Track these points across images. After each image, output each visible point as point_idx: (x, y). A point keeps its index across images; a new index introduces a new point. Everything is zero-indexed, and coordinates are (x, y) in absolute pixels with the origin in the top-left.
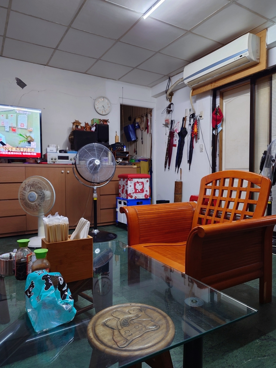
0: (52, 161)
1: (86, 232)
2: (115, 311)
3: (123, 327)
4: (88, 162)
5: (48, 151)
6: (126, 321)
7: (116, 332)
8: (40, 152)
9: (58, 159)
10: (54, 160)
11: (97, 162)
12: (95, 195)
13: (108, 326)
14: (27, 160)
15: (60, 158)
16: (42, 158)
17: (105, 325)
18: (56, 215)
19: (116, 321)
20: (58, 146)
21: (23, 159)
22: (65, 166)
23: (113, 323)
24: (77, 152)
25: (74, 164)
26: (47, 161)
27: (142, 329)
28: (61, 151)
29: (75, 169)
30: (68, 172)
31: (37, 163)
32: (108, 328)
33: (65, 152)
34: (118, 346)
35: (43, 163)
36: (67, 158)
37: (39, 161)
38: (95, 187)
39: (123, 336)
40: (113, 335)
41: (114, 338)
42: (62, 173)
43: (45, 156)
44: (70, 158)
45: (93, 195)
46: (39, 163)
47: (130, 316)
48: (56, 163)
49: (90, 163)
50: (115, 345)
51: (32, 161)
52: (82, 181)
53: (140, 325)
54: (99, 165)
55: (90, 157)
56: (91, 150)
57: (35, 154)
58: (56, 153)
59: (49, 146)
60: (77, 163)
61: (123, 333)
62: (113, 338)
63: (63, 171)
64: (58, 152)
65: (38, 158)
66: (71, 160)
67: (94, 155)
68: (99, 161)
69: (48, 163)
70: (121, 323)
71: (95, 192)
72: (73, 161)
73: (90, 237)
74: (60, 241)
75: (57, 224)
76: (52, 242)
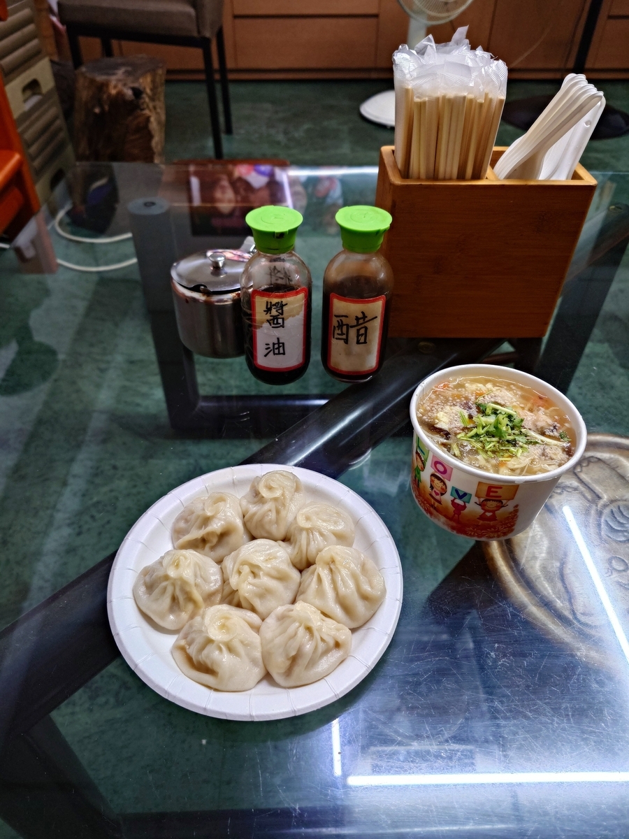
1: (571, 149)
2: (589, 460)
3: (605, 537)
6: (620, 517)
18: (458, 43)
34: (574, 613)
41: (565, 571)
50: (562, 599)
62: (561, 568)
73: (588, 179)
74: (450, 179)
75: (451, 94)
76: (419, 178)
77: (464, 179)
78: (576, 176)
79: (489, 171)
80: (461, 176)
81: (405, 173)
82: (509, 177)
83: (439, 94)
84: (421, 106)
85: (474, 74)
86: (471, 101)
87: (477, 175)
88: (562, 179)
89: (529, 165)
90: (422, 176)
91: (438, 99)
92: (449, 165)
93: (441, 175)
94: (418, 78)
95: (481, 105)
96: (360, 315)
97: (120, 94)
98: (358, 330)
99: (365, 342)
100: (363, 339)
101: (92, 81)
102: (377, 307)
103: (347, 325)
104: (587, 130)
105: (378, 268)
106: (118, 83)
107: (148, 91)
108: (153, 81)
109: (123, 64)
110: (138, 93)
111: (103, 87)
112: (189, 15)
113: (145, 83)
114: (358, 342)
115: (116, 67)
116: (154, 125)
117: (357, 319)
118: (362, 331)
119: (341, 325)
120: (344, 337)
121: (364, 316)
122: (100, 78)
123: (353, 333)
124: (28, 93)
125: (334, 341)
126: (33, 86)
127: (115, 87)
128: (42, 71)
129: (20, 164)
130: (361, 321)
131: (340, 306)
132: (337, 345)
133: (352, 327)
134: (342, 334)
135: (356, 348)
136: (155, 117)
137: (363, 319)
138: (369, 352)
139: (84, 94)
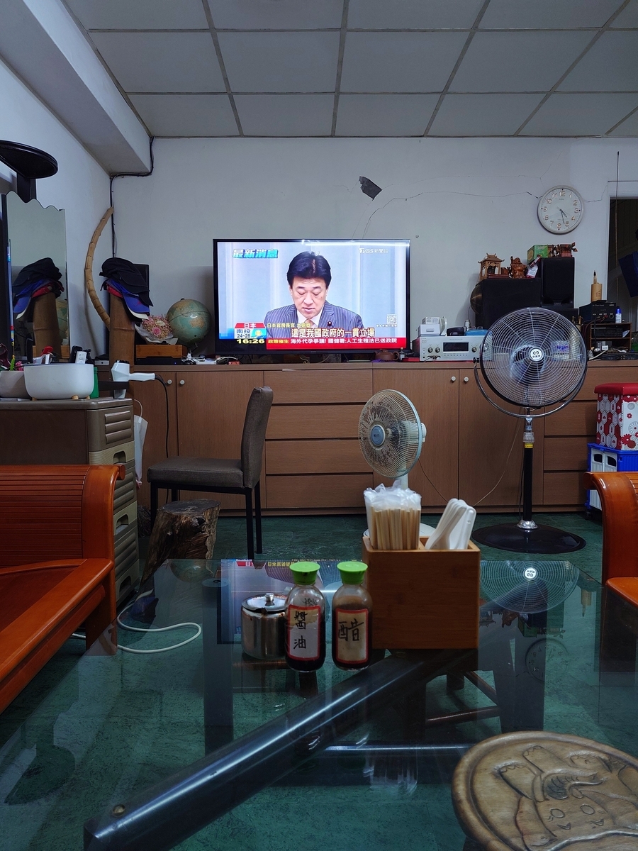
0: (430, 354)
1: (464, 533)
2: (534, 748)
3: (548, 797)
4: (514, 354)
5: (422, 332)
6: (558, 783)
7: (527, 807)
8: (404, 336)
9: (444, 351)
10: (434, 353)
11: (536, 355)
12: (529, 436)
13: (507, 782)
14: (378, 354)
15: (448, 347)
16: (408, 349)
17: (500, 775)
18: (397, 487)
19: (532, 775)
20: (446, 320)
21: (371, 353)
22: (458, 366)
23: (525, 779)
24: (487, 331)
25: (478, 361)
26: (418, 356)
27: (602, 821)
28: (450, 332)
29: (480, 372)
30: (466, 379)
31: (399, 361)
32: (507, 788)
33: (461, 332)
34: (526, 846)
35: (410, 359)
36: (463, 347)
37: (402, 356)
38: (529, 418)
39: (545, 822)
40: (518, 810)
41: (518, 819)
42: (453, 382)
43: (416, 343)
44: (470, 348)
45: (522, 436)
46: (403, 361)
47: (577, 772)
48: (438, 359)
49: (519, 356)
50: (516, 837)
51: (387, 357)
52: (497, 403)
53: (598, 809)
54: (541, 363)
55: (518, 342)
56: (523, 325)
57: (395, 341)
58: (440, 335)
59: (424, 322)
60: (487, 356)
61: (545, 815)
62: (515, 817)
63: (453, 378)
64: (445, 333)
65: (400, 350)
66: (473, 351)
67: (529, 338)
68: (540, 351)
69: (421, 359)
70: (545, 785)
71: (529, 428)
72: (477, 355)
73: (475, 549)
74: (399, 550)
75: (393, 508)
76: (382, 550)
77: (407, 549)
78: (469, 548)
79: (420, 545)
80: (405, 548)
81: (376, 547)
82: (432, 548)
83: (387, 508)
84: (379, 514)
85: (403, 500)
86: (403, 511)
87: (414, 547)
88: (462, 548)
89: (442, 541)
90: (384, 548)
91: (387, 511)
92: (397, 542)
93: (394, 547)
94: (375, 501)
95: (408, 513)
96: (354, 621)
97: (189, 523)
98: (353, 631)
99: (358, 640)
100: (356, 637)
101: (169, 515)
102: (363, 616)
103: (346, 628)
104: (469, 525)
105: (360, 594)
106: (188, 515)
107: (207, 520)
108: (211, 515)
109: (191, 505)
110: (201, 521)
111: (176, 518)
112: (239, 475)
113: (206, 516)
114: (354, 640)
115: (187, 506)
116: (208, 543)
117: (352, 623)
118: (356, 632)
119: (343, 628)
120: (345, 636)
122: (175, 513)
123: (350, 632)
124: (120, 523)
125: (339, 640)
126: (124, 519)
127: (185, 519)
128: (132, 511)
129: (112, 568)
130: (354, 625)
131: (342, 616)
132: (341, 642)
133: (350, 629)
134: (344, 634)
135: (354, 644)
136: (210, 536)
137: (355, 623)
138: (361, 647)
139: (161, 522)
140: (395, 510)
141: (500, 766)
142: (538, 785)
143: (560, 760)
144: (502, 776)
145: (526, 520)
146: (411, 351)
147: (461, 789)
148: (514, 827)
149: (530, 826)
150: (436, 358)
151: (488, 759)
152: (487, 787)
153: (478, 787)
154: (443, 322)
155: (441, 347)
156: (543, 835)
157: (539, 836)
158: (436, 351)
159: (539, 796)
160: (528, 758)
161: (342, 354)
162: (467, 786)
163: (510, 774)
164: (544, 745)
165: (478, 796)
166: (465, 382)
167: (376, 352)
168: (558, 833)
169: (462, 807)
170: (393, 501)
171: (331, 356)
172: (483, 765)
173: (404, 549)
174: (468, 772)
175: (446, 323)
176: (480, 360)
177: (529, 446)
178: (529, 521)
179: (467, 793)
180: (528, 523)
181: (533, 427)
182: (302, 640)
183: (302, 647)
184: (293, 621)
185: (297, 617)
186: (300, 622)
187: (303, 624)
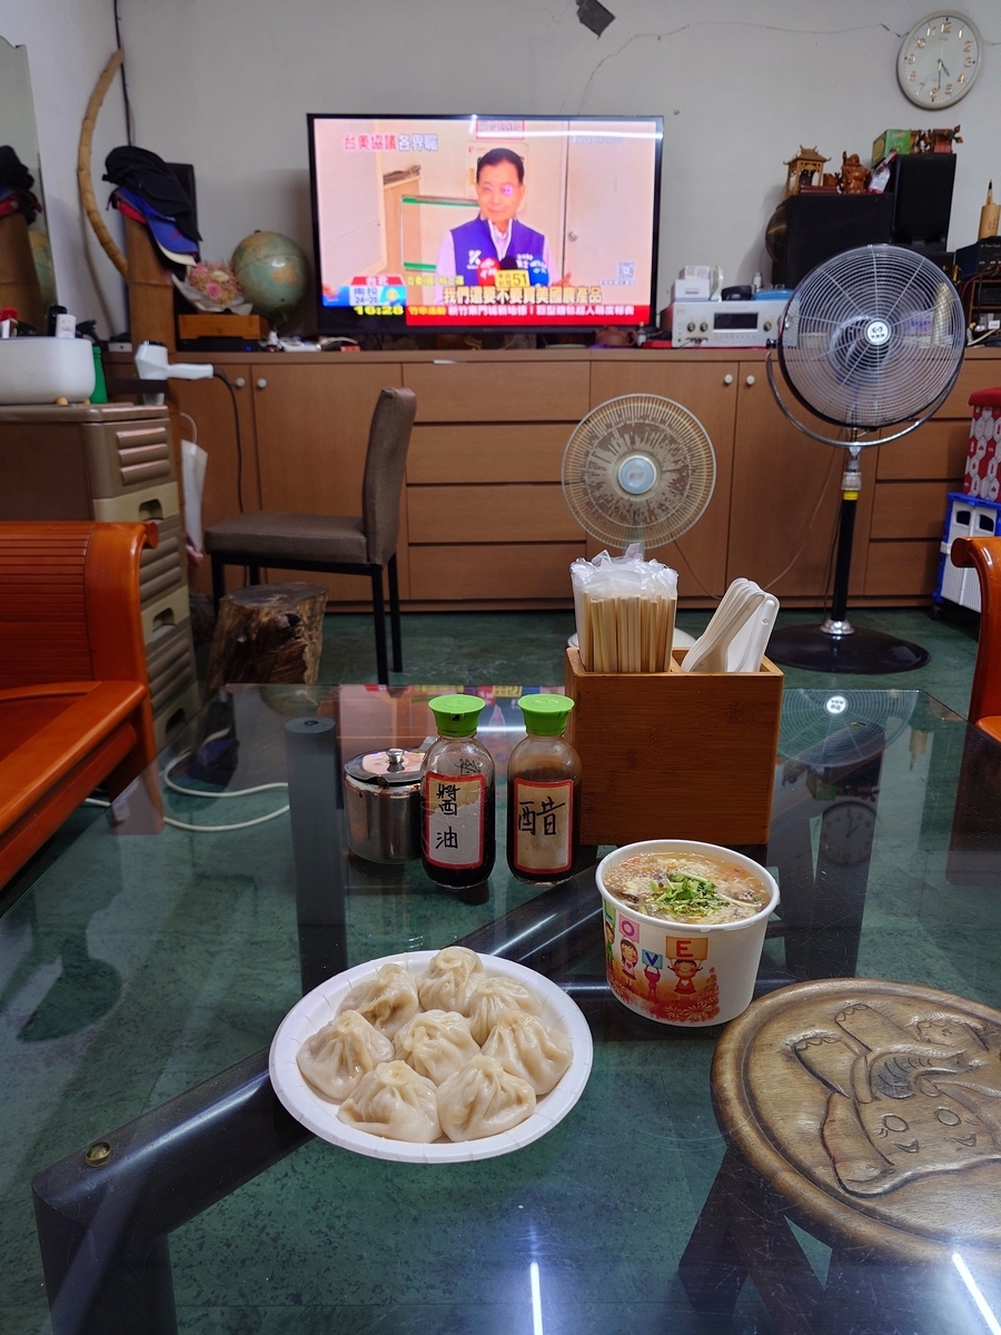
0: (693, 335)
1: (754, 644)
2: (855, 1008)
3: (878, 1094)
4: (837, 334)
5: (678, 294)
6: (896, 1071)
7: (841, 1111)
8: (647, 302)
9: (716, 327)
10: (697, 333)
11: (878, 333)
12: (852, 479)
13: (809, 1067)
14: (600, 334)
15: (723, 321)
16: (652, 325)
17: (796, 1055)
18: (632, 556)
19: (851, 1054)
20: (720, 272)
21: (585, 332)
22: (738, 357)
23: (838, 1063)
24: (791, 293)
25: (774, 346)
26: (669, 337)
27: (973, 1138)
28: (727, 294)
29: (776, 367)
30: (751, 380)
31: (636, 346)
32: (807, 1078)
33: (746, 294)
34: (840, 1181)
35: (656, 343)
36: (749, 321)
37: (642, 339)
38: (855, 446)
39: (872, 1138)
40: (825, 1120)
41: (826, 1133)
42: (726, 384)
43: (667, 315)
44: (761, 323)
45: (842, 477)
46: (643, 346)
47: (929, 1051)
48: (704, 344)
49: (847, 336)
50: (825, 1166)
51: (615, 340)
52: (801, 421)
53: (966, 1116)
54: (884, 347)
55: (849, 310)
56: (857, 277)
57: (630, 311)
58: (710, 299)
59: (682, 275)
60: (790, 339)
61: (875, 1127)
62: (822, 1130)
63: (729, 378)
64: (718, 296)
65: (638, 327)
66: (766, 329)
67: (866, 304)
68: (885, 327)
69: (675, 343)
70: (875, 1073)
71: (854, 465)
72: (773, 335)
73: (774, 670)
74: (635, 672)
75: (625, 596)
76: (602, 672)
77: (648, 672)
78: (763, 669)
79: (673, 664)
80: (645, 669)
81: (590, 667)
82: (694, 670)
83: (614, 596)
84: (598, 606)
85: (644, 581)
86: (645, 601)
87: (661, 667)
88: (750, 670)
89: (714, 657)
90: (606, 668)
91: (613, 600)
92: (631, 660)
93: (625, 669)
94: (593, 582)
95: (655, 605)
96: (547, 801)
97: (273, 621)
98: (546, 818)
99: (554, 833)
100: (551, 828)
101: (240, 608)
102: (563, 792)
103: (533, 813)
105: (559, 752)
106: (271, 610)
107: (305, 619)
108: (312, 609)
109: (277, 592)
110: (294, 620)
111: (251, 615)
112: (358, 542)
113: (303, 610)
114: (546, 833)
115: (269, 594)
116: (308, 656)
117: (544, 805)
118: (550, 820)
119: (526, 814)
120: (531, 827)
121: (551, 803)
122: (249, 606)
123: (540, 820)
124: (159, 622)
125: (520, 833)
126: (165, 616)
127: (267, 614)
128: (179, 601)
129: (143, 696)
130: (548, 807)
131: (526, 792)
132: (523, 837)
133: (538, 814)
134: (529, 824)
135: (545, 840)
136: (311, 644)
137: (549, 804)
138: (559, 846)
139: (227, 621)
140: (630, 599)
141: (796, 1038)
142: (861, 1074)
143: (901, 1031)
144: (799, 1057)
145: (836, 619)
146: (657, 330)
147: (728, 1080)
148: (820, 1148)
149: (846, 1145)
150: (700, 340)
151: (775, 1028)
152: (772, 1075)
153: (758, 1075)
154: (716, 275)
155: (711, 322)
156: (872, 1163)
157: (863, 1165)
158: (702, 329)
159: (863, 1093)
160: (844, 1024)
161: (538, 335)
162: (738, 1075)
163: (813, 1054)
164: (871, 1003)
165: (758, 1092)
166: (748, 386)
167: (597, 330)
168: (896, 1158)
169: (729, 1110)
170: (626, 582)
171: (519, 338)
172: (767, 1037)
173: (642, 671)
174: (740, 1050)
175: (721, 277)
176: (778, 345)
177: (851, 496)
178: (842, 620)
179: (739, 1088)
180: (839, 624)
181: (860, 464)
182: (451, 833)
183: (451, 846)
184: (434, 800)
185: (441, 794)
186: (447, 803)
187: (452, 807)
